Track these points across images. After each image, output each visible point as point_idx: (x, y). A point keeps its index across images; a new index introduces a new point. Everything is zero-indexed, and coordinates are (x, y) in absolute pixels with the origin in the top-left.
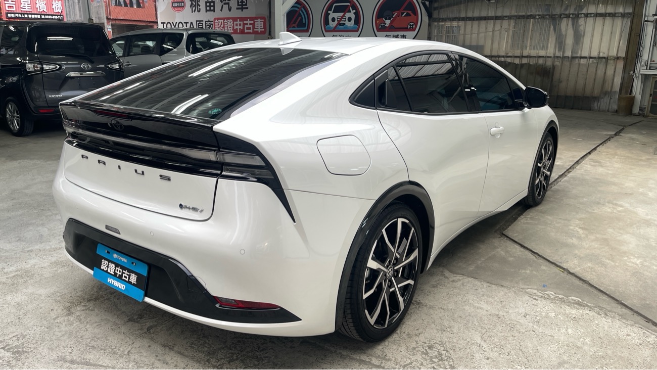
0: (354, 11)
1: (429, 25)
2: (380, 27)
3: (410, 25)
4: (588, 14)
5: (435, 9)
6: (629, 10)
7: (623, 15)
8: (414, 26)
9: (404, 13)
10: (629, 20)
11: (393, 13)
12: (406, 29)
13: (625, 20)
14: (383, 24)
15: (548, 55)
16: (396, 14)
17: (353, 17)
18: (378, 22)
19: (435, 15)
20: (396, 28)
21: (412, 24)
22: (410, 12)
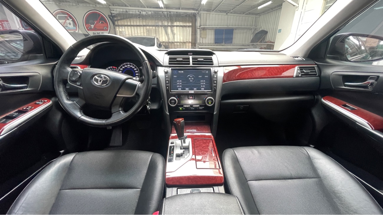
0: (71, 20)
1: (114, 28)
2: (89, 28)
3: (105, 28)
4: (177, 25)
5: (115, 21)
6: (191, 24)
7: (189, 26)
8: (107, 28)
9: (100, 22)
10: (191, 28)
11: (94, 21)
12: (103, 30)
13: (190, 28)
14: (90, 27)
15: (166, 41)
16: (96, 22)
17: (72, 23)
18: (87, 26)
19: (116, 23)
20: (98, 29)
21: (105, 27)
22: (103, 22)
